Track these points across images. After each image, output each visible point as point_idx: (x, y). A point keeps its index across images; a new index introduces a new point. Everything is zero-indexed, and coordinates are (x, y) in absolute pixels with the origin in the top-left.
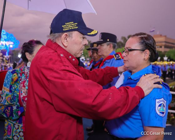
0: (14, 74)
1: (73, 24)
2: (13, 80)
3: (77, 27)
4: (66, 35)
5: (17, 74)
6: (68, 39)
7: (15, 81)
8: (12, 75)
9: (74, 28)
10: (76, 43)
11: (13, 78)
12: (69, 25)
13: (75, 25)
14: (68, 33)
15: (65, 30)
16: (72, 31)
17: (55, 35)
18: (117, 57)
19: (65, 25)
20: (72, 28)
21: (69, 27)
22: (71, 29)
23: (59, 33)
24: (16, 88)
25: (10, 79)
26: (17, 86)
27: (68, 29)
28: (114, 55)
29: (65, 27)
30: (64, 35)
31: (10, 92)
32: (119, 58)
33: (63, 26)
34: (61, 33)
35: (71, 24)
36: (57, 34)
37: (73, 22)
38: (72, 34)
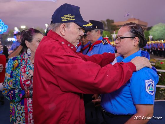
0: (15, 61)
1: (71, 16)
2: (13, 66)
3: (74, 19)
4: (64, 25)
5: (18, 61)
6: (65, 29)
7: (16, 67)
8: (13, 62)
9: (72, 20)
10: (73, 33)
11: (14, 64)
12: (67, 17)
13: (72, 17)
14: (66, 23)
15: (63, 21)
16: (70, 22)
17: (54, 25)
18: (105, 42)
19: (64, 16)
20: (70, 20)
21: (67, 18)
22: (68, 20)
23: (58, 24)
24: (18, 73)
25: (11, 65)
26: (18, 71)
27: (66, 20)
28: (102, 40)
29: (64, 18)
30: (62, 25)
31: (11, 77)
32: (107, 43)
33: (62, 17)
34: (59, 24)
35: (69, 16)
36: (56, 24)
37: (71, 15)
38: (69, 25)
